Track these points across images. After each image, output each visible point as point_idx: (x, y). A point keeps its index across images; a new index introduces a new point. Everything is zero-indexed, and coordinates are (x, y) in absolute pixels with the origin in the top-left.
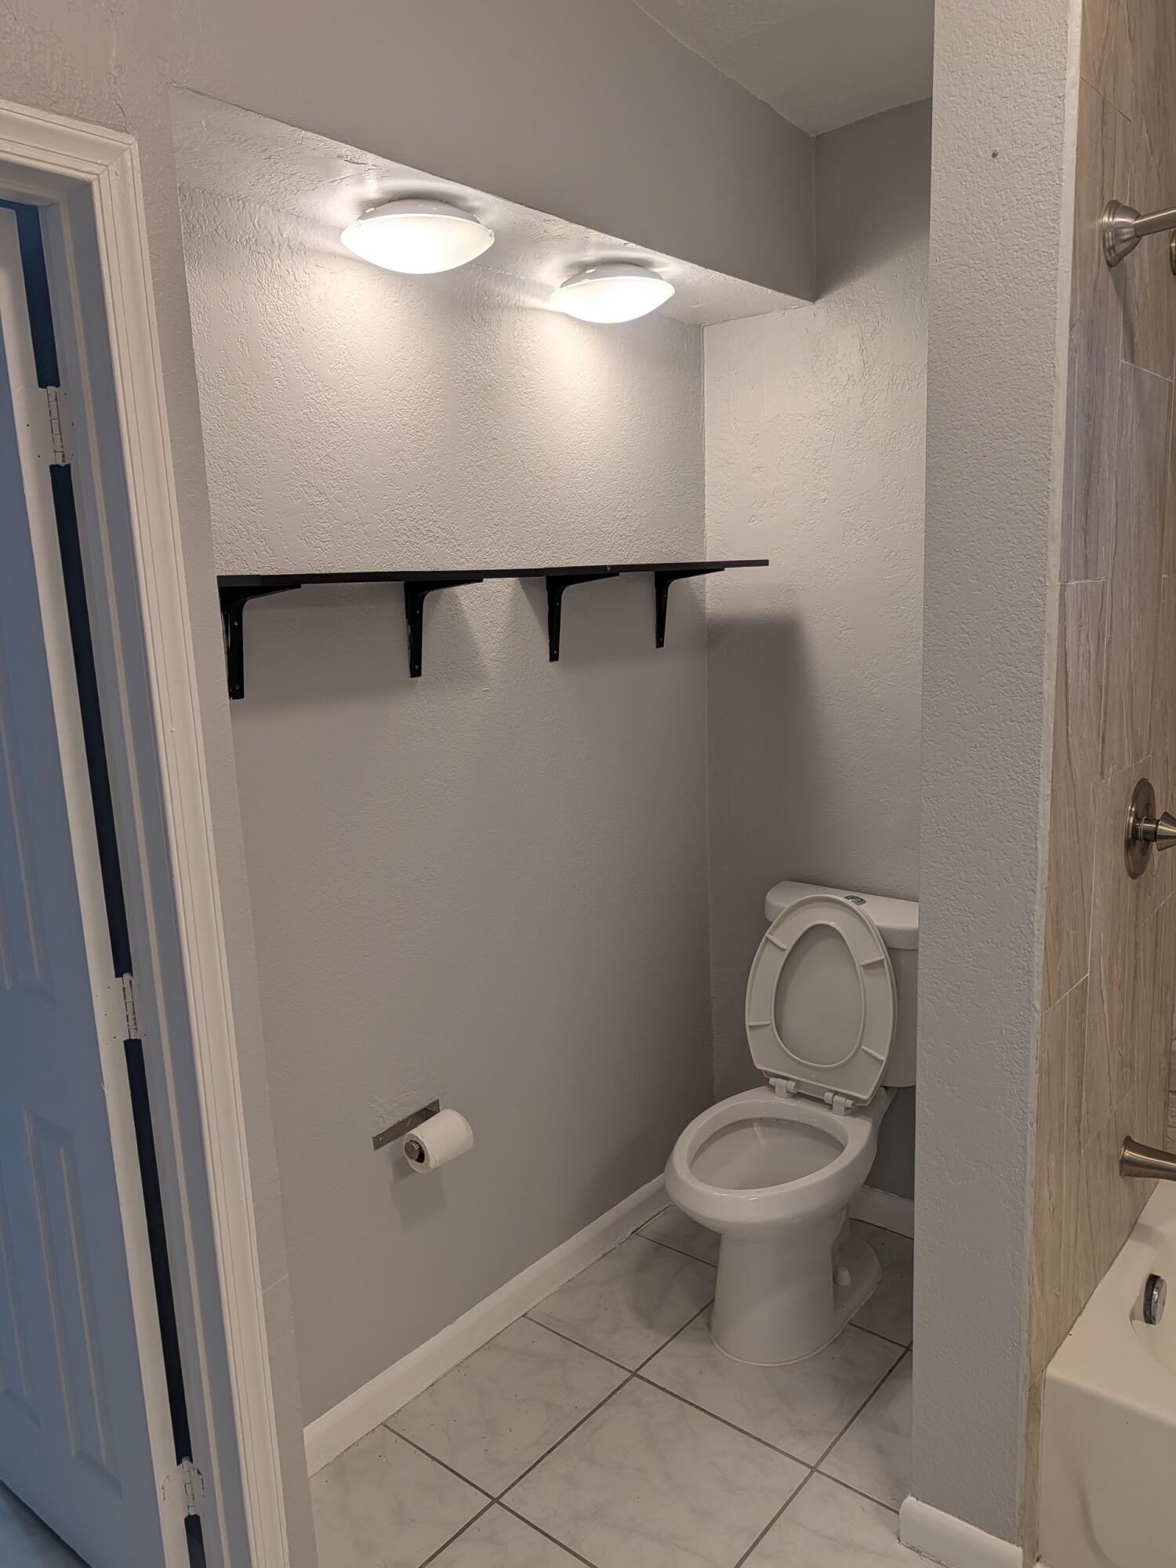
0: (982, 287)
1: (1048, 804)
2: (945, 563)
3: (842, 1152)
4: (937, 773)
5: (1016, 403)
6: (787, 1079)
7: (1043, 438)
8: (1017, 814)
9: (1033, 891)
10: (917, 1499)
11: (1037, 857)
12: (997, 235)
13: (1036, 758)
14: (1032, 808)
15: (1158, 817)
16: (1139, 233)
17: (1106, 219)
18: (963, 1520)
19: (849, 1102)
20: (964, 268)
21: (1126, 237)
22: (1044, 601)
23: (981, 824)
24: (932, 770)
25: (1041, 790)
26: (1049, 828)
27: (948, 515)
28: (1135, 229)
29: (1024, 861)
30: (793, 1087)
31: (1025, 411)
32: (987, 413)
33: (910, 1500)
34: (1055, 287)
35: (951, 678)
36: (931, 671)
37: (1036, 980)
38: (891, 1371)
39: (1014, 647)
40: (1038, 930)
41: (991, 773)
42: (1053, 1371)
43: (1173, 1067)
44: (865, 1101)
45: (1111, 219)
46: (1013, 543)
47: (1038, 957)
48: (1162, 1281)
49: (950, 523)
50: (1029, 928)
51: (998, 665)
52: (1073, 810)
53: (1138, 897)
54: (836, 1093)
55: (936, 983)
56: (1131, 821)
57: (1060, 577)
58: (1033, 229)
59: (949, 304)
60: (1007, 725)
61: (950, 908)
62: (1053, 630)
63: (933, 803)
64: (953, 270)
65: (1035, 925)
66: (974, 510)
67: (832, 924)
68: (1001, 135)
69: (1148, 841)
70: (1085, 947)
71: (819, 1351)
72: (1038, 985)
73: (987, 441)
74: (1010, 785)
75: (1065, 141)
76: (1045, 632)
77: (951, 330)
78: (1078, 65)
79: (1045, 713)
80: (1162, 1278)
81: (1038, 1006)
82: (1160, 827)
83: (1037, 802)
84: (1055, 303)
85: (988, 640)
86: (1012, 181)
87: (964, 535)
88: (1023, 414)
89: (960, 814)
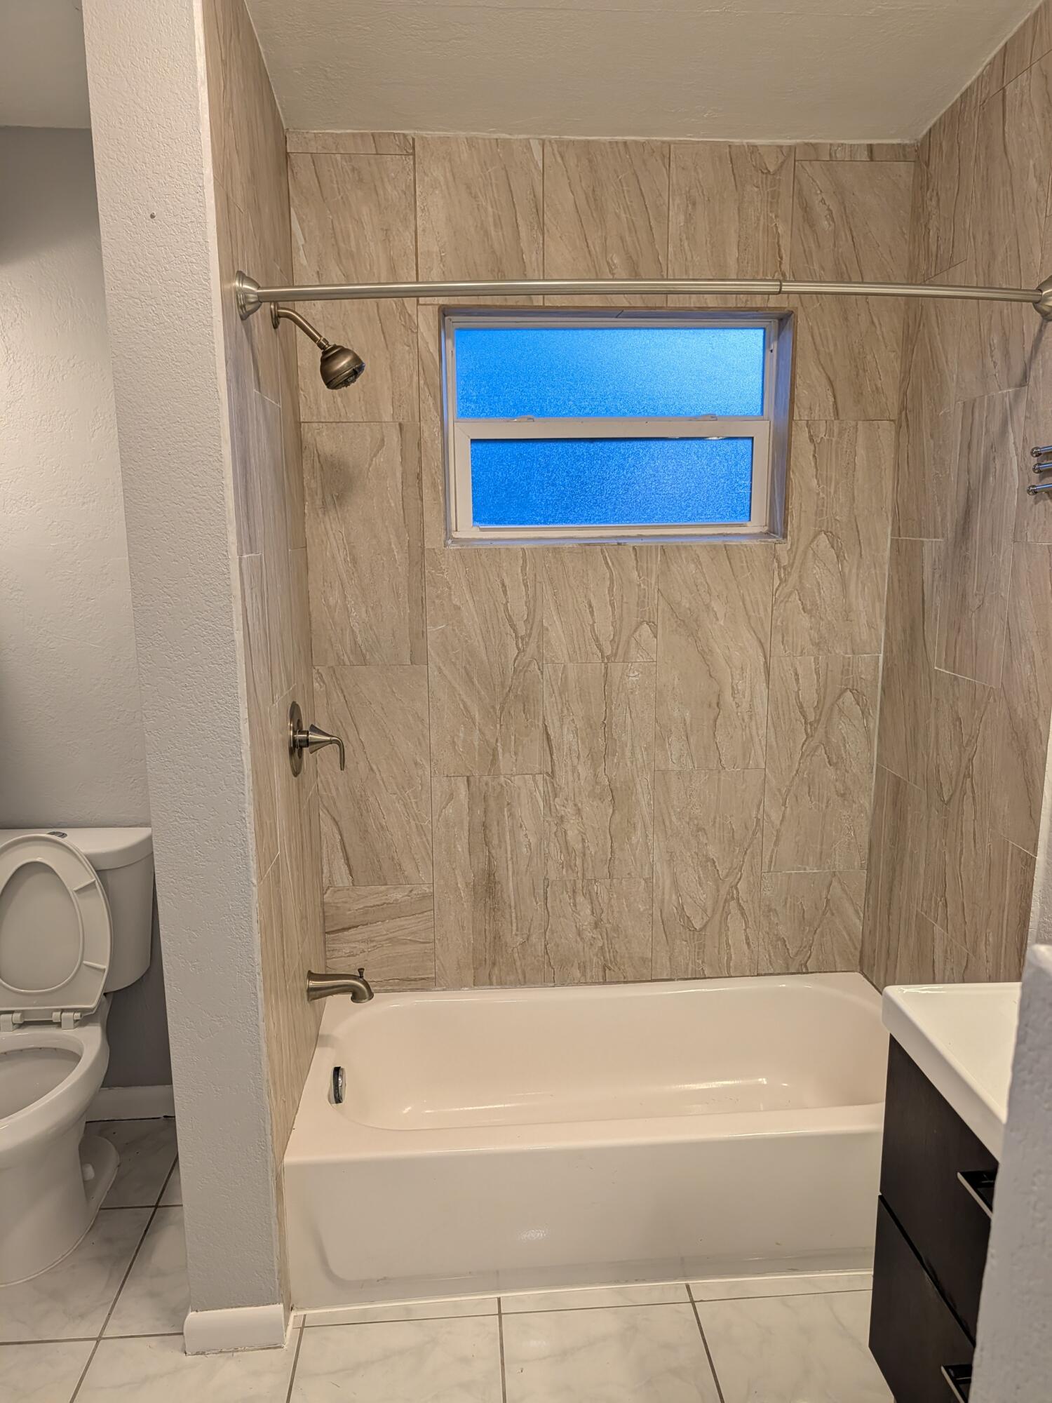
0: (153, 320)
1: (247, 725)
2: (145, 538)
3: (79, 1061)
4: (156, 710)
5: (191, 416)
6: (12, 1012)
7: (215, 445)
8: (225, 737)
9: (243, 794)
10: (197, 1311)
11: (243, 767)
12: (161, 280)
13: (235, 691)
14: (235, 729)
15: (308, 729)
16: (261, 299)
17: (237, 284)
18: (236, 1307)
19: (78, 1015)
20: (136, 300)
21: (252, 300)
22: (228, 570)
23: (196, 747)
24: (151, 708)
25: (241, 715)
26: (249, 744)
27: (144, 500)
28: (259, 297)
29: (233, 771)
30: (19, 1019)
31: (199, 423)
32: (169, 420)
33: (192, 1315)
34: (212, 331)
35: (159, 632)
36: (142, 627)
37: (251, 862)
38: (146, 1231)
39: (209, 606)
40: (249, 823)
41: (200, 706)
42: (288, 1159)
43: (326, 914)
44: (91, 1010)
45: (241, 285)
46: (200, 525)
47: (251, 844)
48: (343, 1069)
49: (146, 506)
50: (243, 822)
51: (197, 620)
52: (261, 729)
53: (299, 790)
54: (63, 1011)
55: (172, 882)
56: (292, 734)
57: (238, 552)
58: (190, 282)
59: (126, 328)
60: (209, 667)
61: (177, 818)
62: (238, 593)
63: (155, 735)
64: (127, 300)
65: (247, 819)
66: (165, 496)
67: (38, 859)
68: (156, 202)
69: (301, 747)
70: (276, 831)
71: (79, 1243)
72: (253, 865)
73: (171, 443)
74: (217, 715)
75: (208, 221)
76: (231, 594)
77: (130, 349)
78: (211, 167)
79: (237, 656)
80: (342, 1067)
81: (255, 881)
82: (310, 736)
83: (239, 724)
84: (213, 343)
85: (188, 600)
86: (169, 240)
87: (158, 516)
88: (198, 424)
89: (178, 741)
